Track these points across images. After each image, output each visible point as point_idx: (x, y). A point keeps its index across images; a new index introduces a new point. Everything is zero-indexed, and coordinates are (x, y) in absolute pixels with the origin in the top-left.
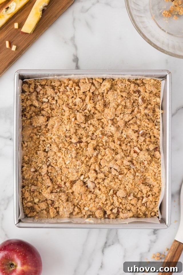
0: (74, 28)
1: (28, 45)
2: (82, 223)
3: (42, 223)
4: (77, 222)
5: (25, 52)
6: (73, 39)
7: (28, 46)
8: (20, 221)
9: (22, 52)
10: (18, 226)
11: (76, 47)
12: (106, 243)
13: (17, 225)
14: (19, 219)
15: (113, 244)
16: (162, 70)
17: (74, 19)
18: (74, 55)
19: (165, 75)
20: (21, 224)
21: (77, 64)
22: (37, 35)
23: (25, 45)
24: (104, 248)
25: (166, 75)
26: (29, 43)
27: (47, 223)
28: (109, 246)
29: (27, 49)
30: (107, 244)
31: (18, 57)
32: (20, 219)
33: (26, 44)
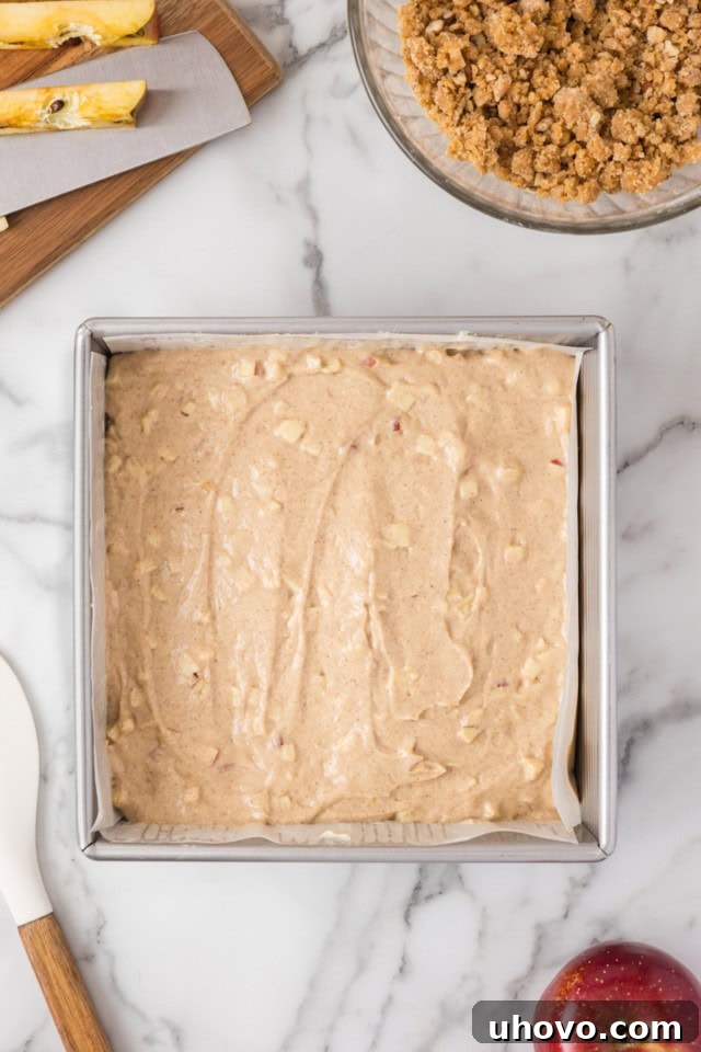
0: (309, 149)
1: (108, 211)
2: (310, 843)
3: (173, 844)
4: (293, 840)
5: (95, 234)
6: (304, 187)
7: (109, 214)
8: (97, 837)
9: (86, 233)
10: (92, 854)
11: (313, 215)
12: (418, 888)
13: (87, 851)
14: (94, 829)
15: (441, 893)
16: (584, 317)
17: (308, 119)
18: (308, 244)
19: (593, 334)
20: (102, 849)
21: (318, 273)
22: (141, 181)
23: (99, 211)
24: (410, 905)
25: (597, 334)
26: (113, 203)
27: (190, 844)
28: (430, 897)
29: (101, 225)
30: (424, 892)
31: (68, 248)
32: (98, 829)
33: (101, 208)
